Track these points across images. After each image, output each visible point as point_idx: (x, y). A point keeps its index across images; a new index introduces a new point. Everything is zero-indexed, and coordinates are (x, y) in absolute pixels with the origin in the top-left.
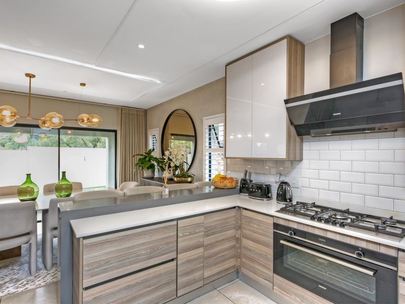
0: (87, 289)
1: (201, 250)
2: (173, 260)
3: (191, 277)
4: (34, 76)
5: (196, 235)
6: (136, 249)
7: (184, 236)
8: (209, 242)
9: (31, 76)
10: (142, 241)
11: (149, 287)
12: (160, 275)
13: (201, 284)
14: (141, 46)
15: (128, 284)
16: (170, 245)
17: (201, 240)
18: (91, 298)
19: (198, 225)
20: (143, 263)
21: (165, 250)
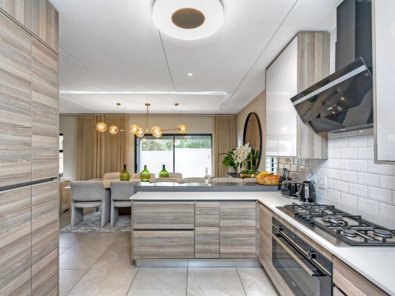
0: (136, 230)
1: (217, 229)
2: (192, 230)
3: (207, 247)
4: (149, 105)
5: (212, 216)
6: (164, 215)
7: (200, 214)
8: (224, 225)
9: (148, 105)
10: (167, 210)
11: (173, 242)
12: (180, 237)
13: (217, 256)
14: (190, 75)
15: (160, 235)
16: (189, 219)
17: (217, 221)
18: (137, 236)
19: (214, 209)
20: (169, 225)
21: (185, 221)
